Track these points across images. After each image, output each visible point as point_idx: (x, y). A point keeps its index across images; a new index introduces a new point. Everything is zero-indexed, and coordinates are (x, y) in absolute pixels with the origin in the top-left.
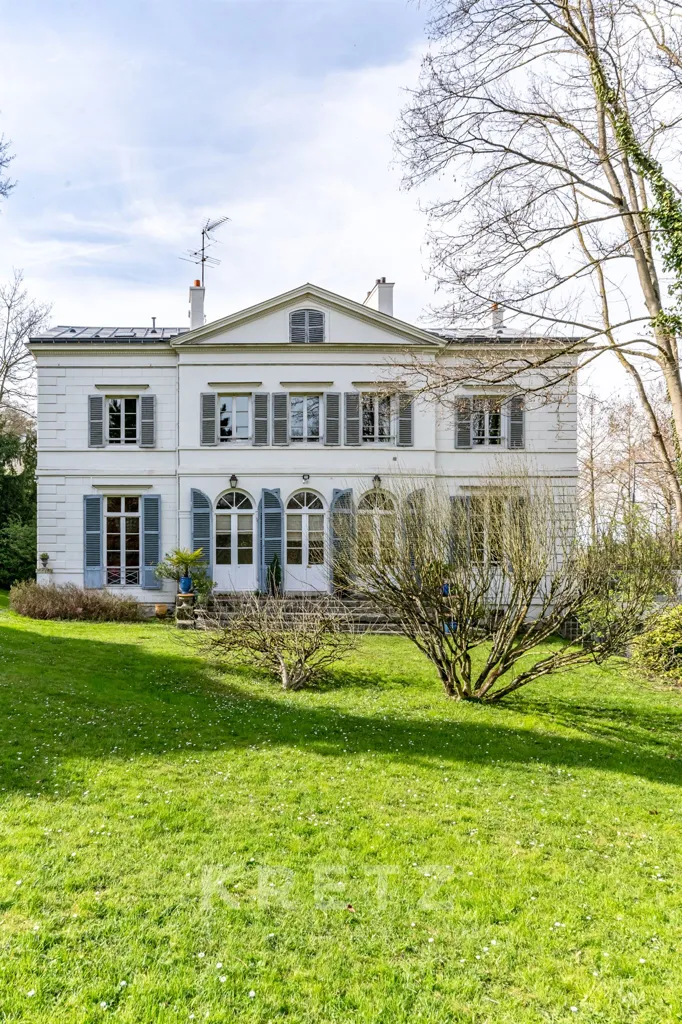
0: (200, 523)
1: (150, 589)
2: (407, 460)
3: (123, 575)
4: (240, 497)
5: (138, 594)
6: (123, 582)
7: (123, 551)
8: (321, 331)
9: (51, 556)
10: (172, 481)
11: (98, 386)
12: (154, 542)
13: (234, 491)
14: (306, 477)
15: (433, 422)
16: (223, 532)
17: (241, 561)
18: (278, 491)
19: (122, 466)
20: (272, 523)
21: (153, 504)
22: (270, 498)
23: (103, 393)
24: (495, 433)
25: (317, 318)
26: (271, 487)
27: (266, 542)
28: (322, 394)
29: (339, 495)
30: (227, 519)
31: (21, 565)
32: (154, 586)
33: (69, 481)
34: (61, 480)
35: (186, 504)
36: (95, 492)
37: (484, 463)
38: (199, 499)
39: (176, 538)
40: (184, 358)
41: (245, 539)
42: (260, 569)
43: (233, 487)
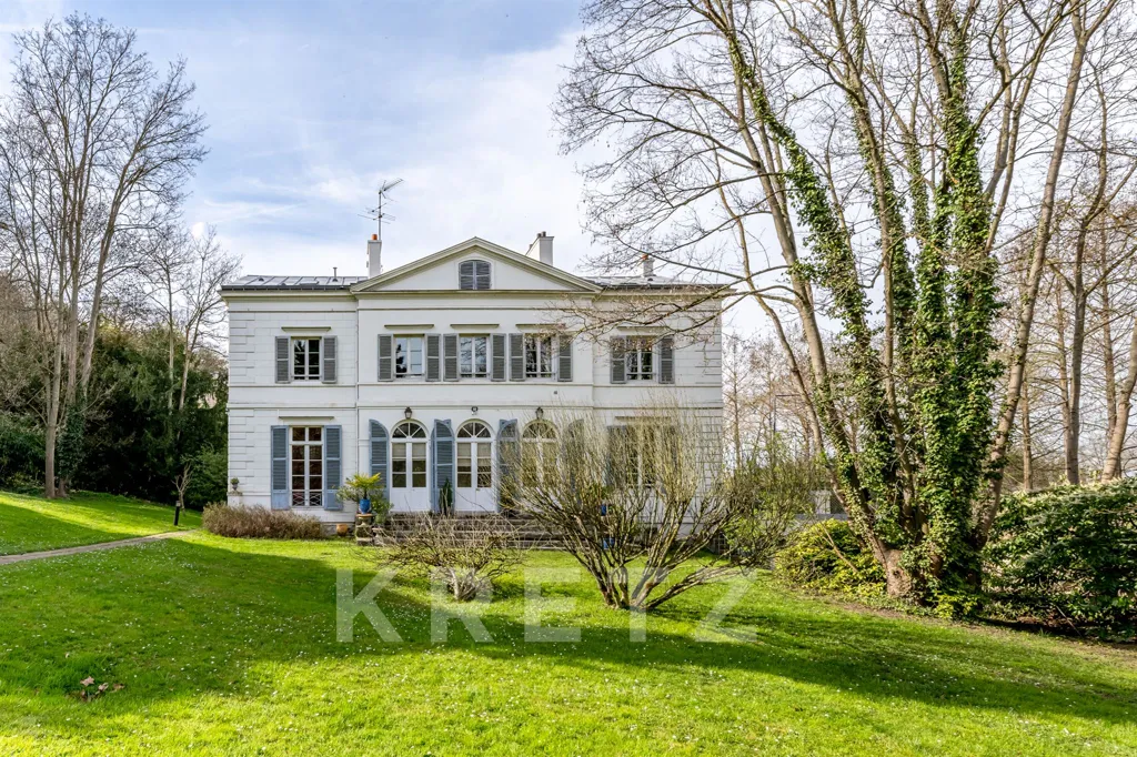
0: (378, 450)
1: (332, 510)
2: (568, 394)
3: (307, 497)
4: (414, 427)
5: (321, 514)
6: (307, 503)
7: (307, 476)
8: (488, 280)
9: (241, 480)
10: (353, 413)
11: (284, 329)
12: (335, 467)
13: (409, 422)
14: (475, 409)
15: (590, 360)
16: (398, 458)
17: (415, 485)
18: (449, 422)
19: (307, 399)
20: (444, 450)
21: (335, 434)
22: (442, 428)
23: (288, 335)
24: (647, 370)
25: (484, 268)
26: (442, 418)
27: (438, 467)
28: (489, 335)
29: (504, 425)
30: (402, 447)
31: (214, 489)
32: (336, 507)
33: (258, 413)
34: (250, 413)
35: (365, 433)
36: (282, 423)
37: (637, 396)
38: (377, 429)
39: (356, 464)
40: (362, 303)
41: (419, 465)
42: (433, 492)
43: (408, 419)
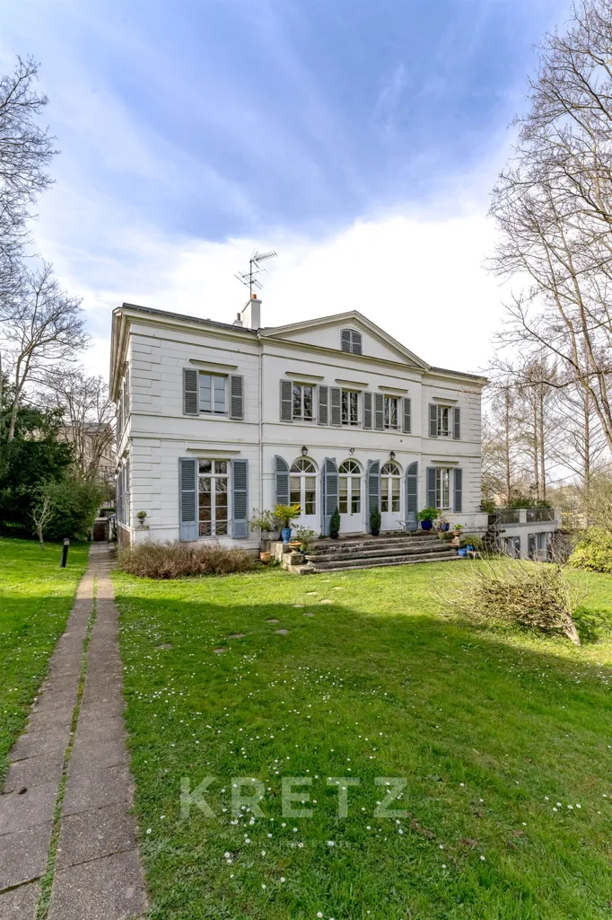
0: (281, 482)
1: (238, 539)
2: (408, 443)
3: (213, 528)
4: (307, 464)
5: (227, 543)
6: (213, 534)
7: (213, 506)
8: (360, 347)
9: (149, 513)
10: (256, 448)
11: (191, 361)
12: (241, 500)
13: (303, 459)
14: (352, 450)
17: (307, 513)
18: (334, 459)
19: (214, 433)
20: (331, 483)
21: (241, 468)
22: (330, 464)
24: (446, 429)
25: (357, 338)
26: (330, 457)
27: (328, 497)
29: (372, 464)
30: (297, 480)
32: (241, 535)
33: (164, 444)
34: (156, 443)
35: (269, 467)
36: (190, 456)
37: (444, 447)
38: (280, 464)
39: (261, 499)
40: (267, 349)
41: (310, 496)
42: (324, 519)
43: (304, 456)
